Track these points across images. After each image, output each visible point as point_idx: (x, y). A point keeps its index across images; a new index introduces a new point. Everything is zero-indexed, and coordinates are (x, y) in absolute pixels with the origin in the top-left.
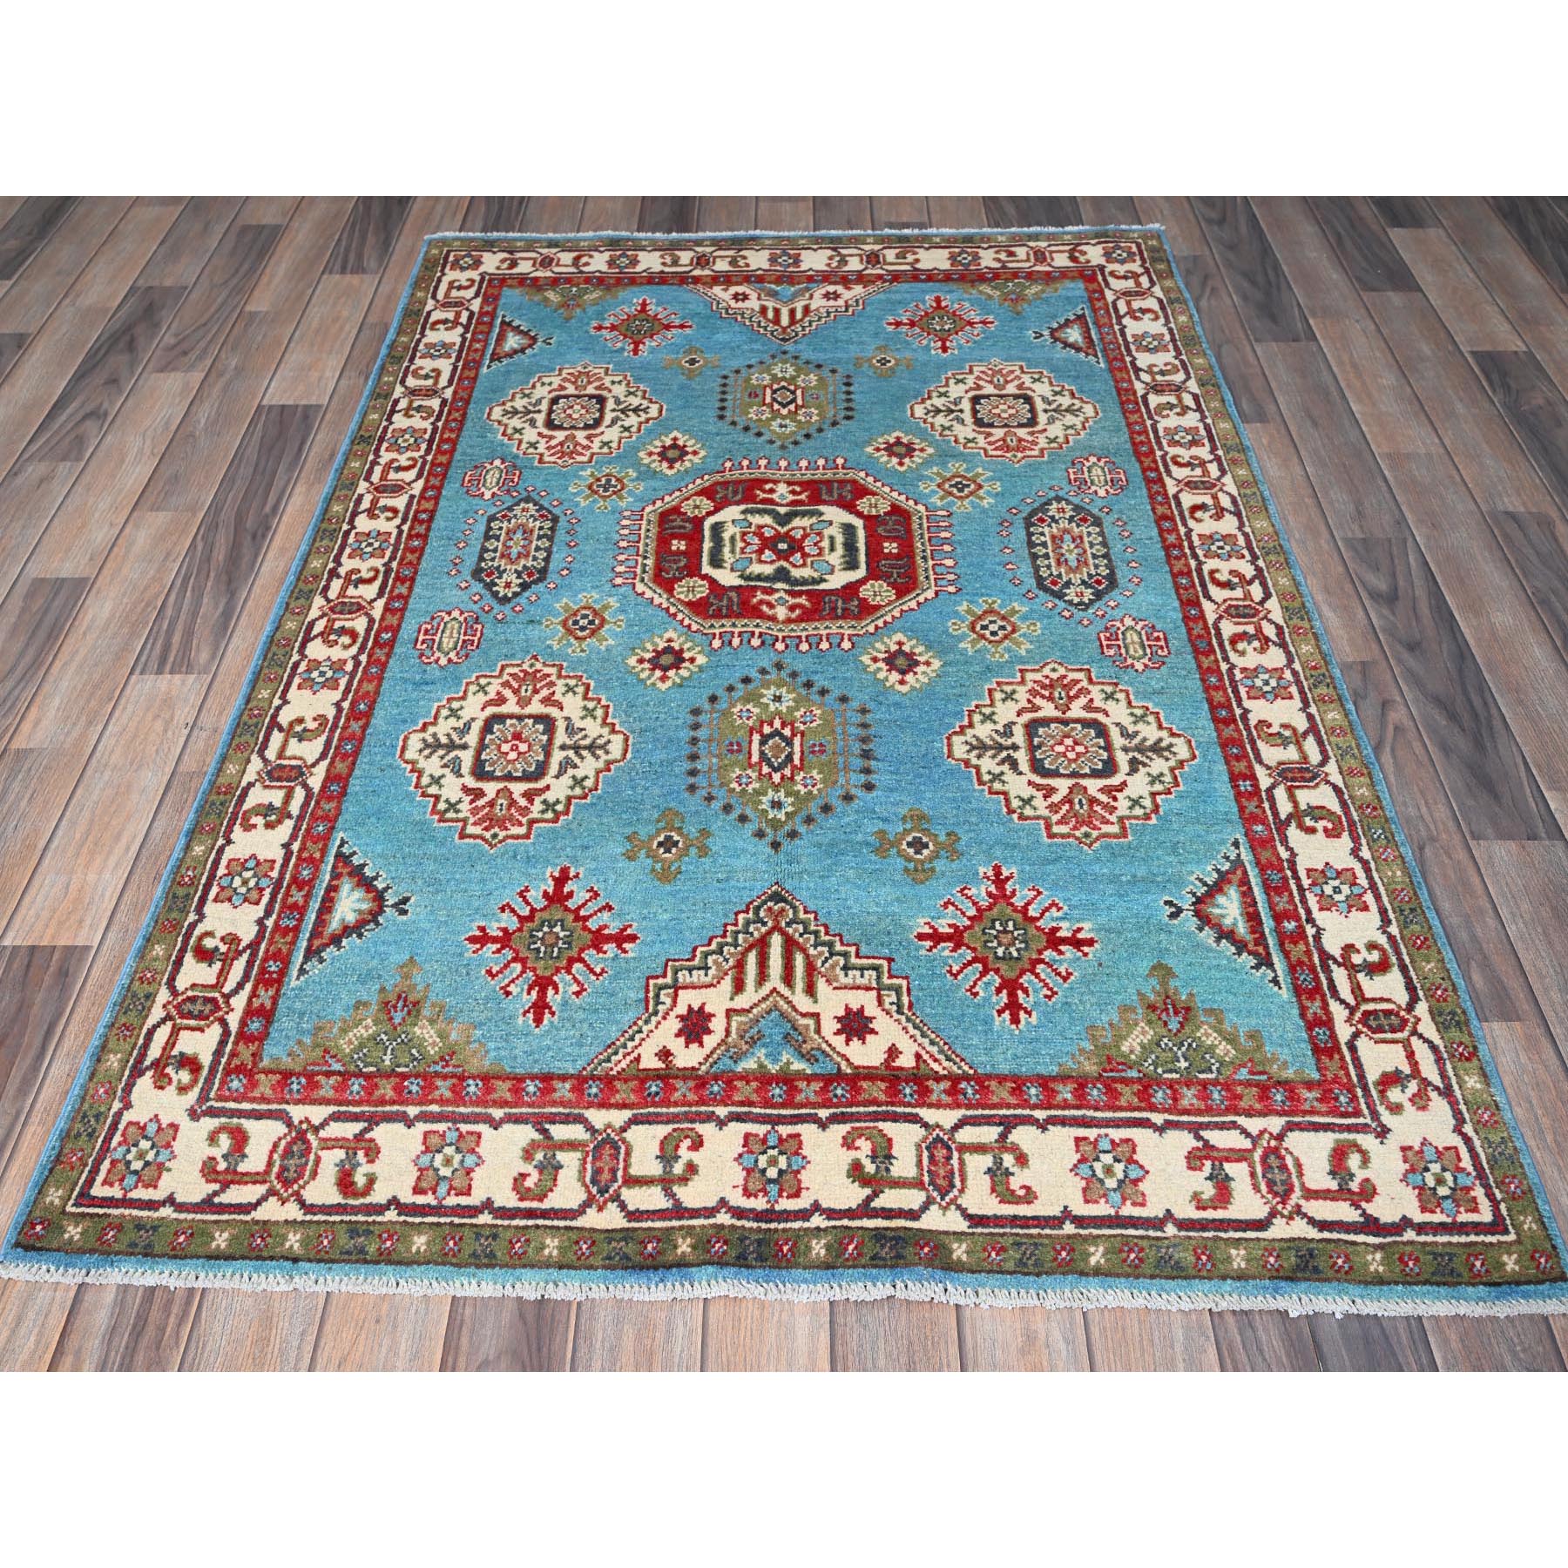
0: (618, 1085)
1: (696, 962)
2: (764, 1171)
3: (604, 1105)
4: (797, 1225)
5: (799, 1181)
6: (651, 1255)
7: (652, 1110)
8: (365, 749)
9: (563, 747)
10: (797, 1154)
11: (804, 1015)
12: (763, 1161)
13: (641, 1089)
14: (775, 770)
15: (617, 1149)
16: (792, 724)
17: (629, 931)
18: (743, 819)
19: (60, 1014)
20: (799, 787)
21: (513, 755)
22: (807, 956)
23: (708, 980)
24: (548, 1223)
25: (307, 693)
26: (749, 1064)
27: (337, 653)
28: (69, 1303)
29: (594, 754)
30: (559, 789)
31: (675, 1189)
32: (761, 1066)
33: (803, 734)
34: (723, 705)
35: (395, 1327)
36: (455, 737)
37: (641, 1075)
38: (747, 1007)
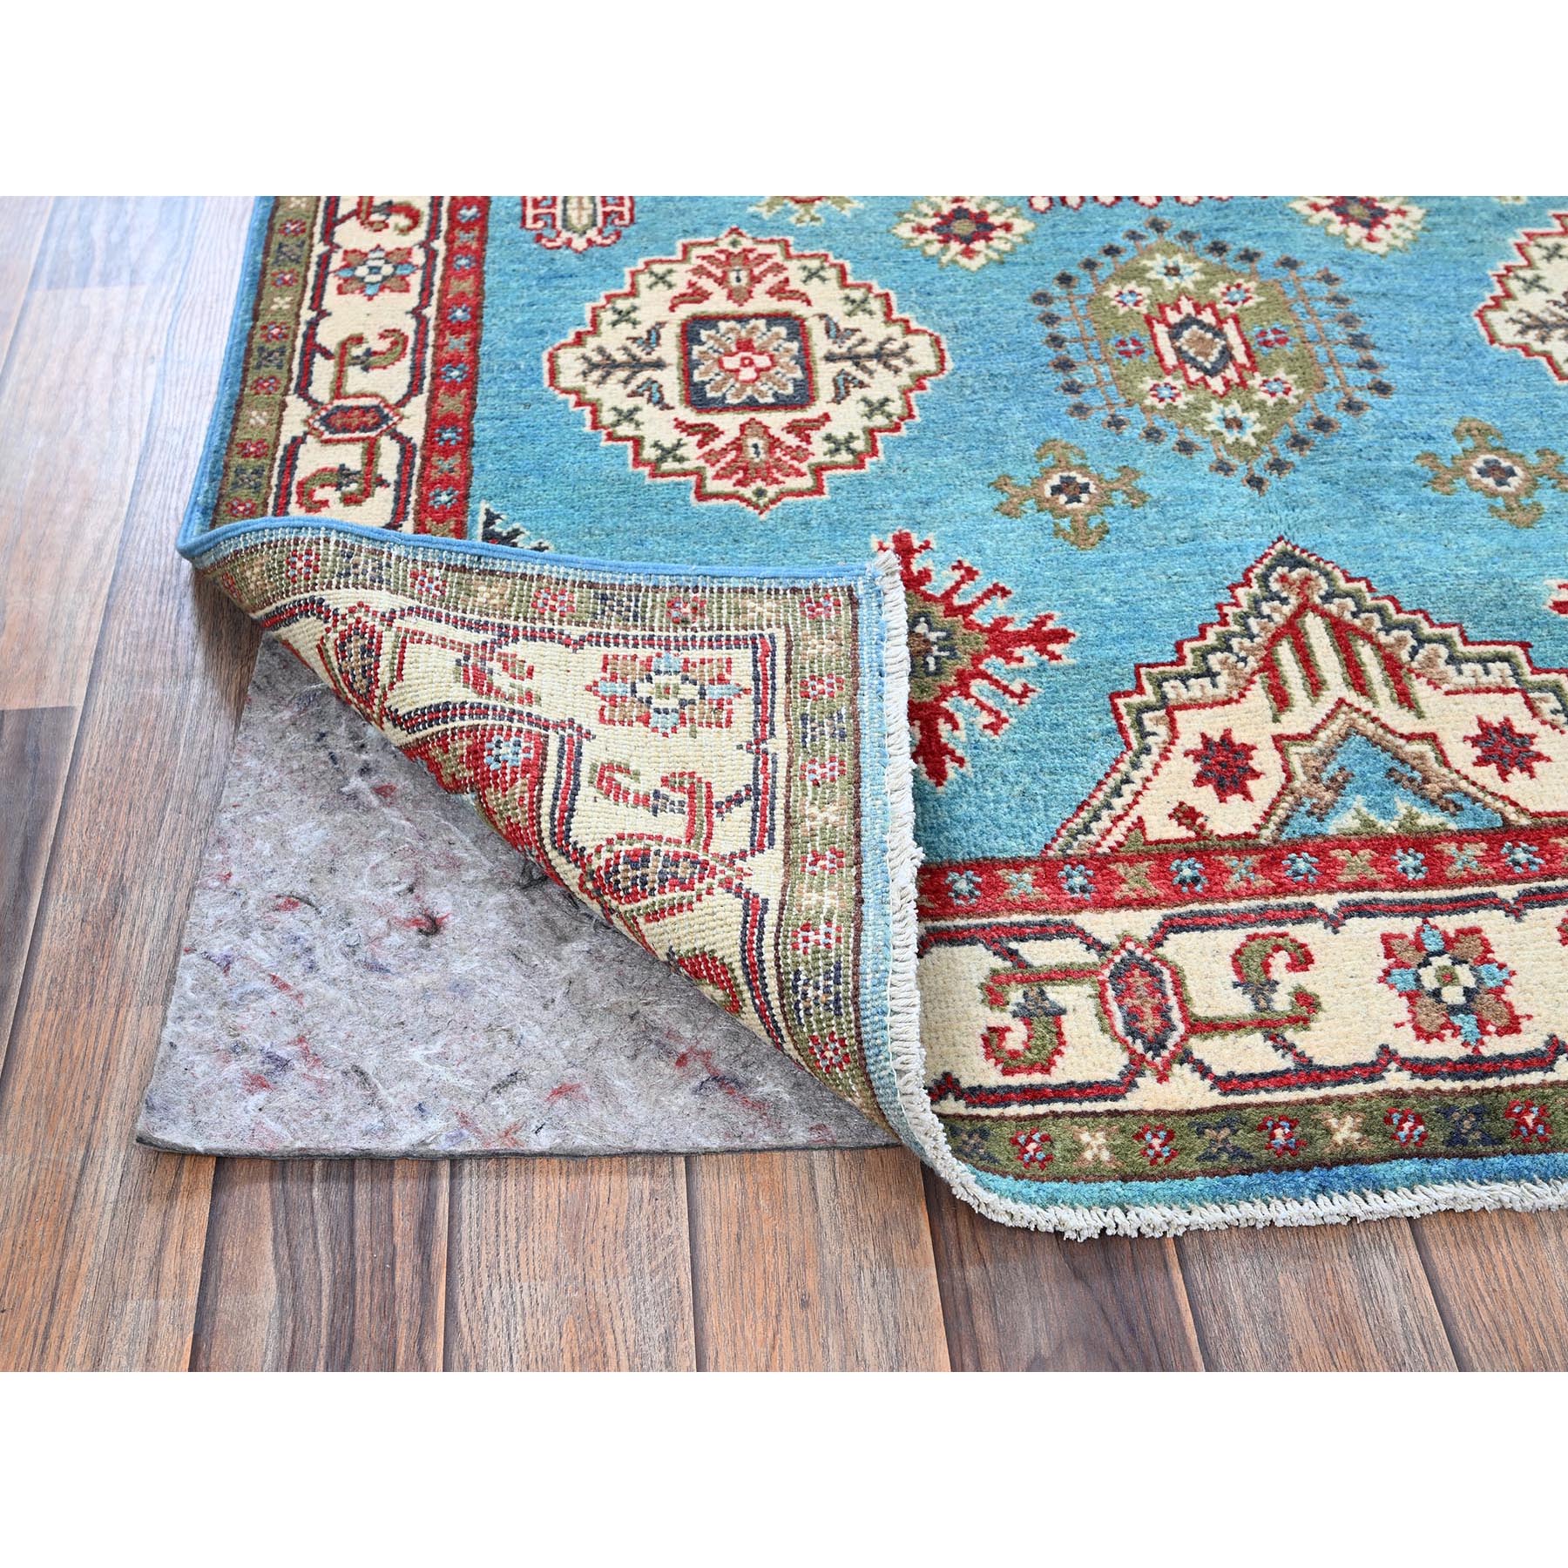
0: (1120, 869)
1: (1189, 666)
2: (1436, 994)
3: (1105, 903)
4: (1535, 1078)
5: (1509, 1005)
6: (1285, 1148)
7: (1195, 907)
8: (485, 377)
9: (830, 358)
10: (1484, 960)
11: (1410, 738)
12: (1429, 978)
13: (1162, 873)
14: (1213, 372)
15: (1155, 974)
16: (1212, 306)
17: (1050, 625)
18: (1185, 447)
19: (42, 822)
20: (1261, 396)
21: (748, 374)
22: (1378, 647)
23: (1221, 691)
24: (1074, 1107)
25: (357, 299)
26: (1342, 822)
27: (390, 240)
28: (190, 1317)
29: (887, 366)
30: (848, 419)
31: (1290, 1035)
32: (1367, 823)
33: (1237, 320)
34: (1085, 286)
35: (841, 1311)
36: (637, 350)
37: (1154, 850)
38: (1306, 730)
